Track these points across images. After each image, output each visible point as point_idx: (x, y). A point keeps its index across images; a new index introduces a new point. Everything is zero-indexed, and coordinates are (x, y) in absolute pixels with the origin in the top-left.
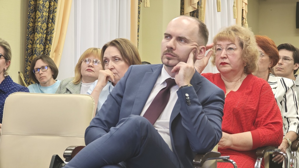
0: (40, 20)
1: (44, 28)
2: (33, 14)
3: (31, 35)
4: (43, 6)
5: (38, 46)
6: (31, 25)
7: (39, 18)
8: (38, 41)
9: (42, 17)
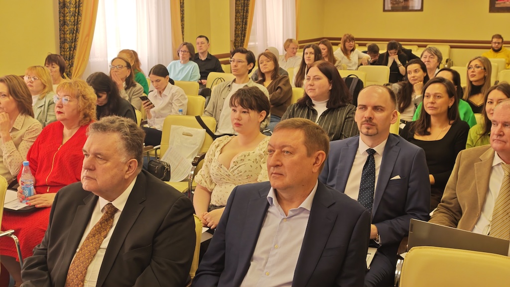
0: (67, 15)
1: (72, 21)
2: (63, 10)
3: (62, 26)
4: (70, 4)
5: (68, 36)
6: (62, 18)
7: (67, 13)
8: (68, 32)
9: (70, 13)
